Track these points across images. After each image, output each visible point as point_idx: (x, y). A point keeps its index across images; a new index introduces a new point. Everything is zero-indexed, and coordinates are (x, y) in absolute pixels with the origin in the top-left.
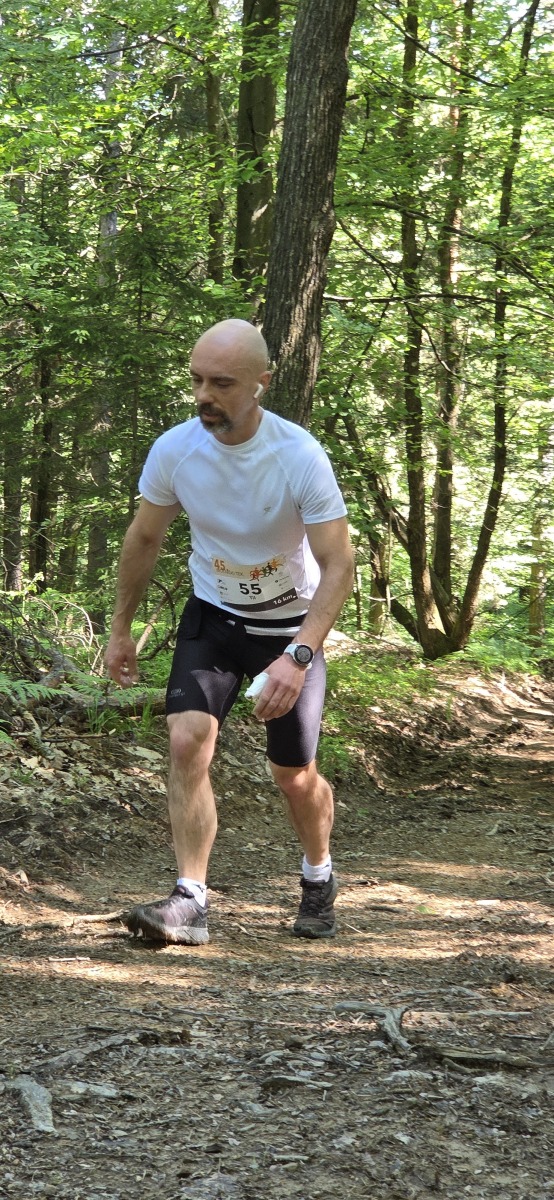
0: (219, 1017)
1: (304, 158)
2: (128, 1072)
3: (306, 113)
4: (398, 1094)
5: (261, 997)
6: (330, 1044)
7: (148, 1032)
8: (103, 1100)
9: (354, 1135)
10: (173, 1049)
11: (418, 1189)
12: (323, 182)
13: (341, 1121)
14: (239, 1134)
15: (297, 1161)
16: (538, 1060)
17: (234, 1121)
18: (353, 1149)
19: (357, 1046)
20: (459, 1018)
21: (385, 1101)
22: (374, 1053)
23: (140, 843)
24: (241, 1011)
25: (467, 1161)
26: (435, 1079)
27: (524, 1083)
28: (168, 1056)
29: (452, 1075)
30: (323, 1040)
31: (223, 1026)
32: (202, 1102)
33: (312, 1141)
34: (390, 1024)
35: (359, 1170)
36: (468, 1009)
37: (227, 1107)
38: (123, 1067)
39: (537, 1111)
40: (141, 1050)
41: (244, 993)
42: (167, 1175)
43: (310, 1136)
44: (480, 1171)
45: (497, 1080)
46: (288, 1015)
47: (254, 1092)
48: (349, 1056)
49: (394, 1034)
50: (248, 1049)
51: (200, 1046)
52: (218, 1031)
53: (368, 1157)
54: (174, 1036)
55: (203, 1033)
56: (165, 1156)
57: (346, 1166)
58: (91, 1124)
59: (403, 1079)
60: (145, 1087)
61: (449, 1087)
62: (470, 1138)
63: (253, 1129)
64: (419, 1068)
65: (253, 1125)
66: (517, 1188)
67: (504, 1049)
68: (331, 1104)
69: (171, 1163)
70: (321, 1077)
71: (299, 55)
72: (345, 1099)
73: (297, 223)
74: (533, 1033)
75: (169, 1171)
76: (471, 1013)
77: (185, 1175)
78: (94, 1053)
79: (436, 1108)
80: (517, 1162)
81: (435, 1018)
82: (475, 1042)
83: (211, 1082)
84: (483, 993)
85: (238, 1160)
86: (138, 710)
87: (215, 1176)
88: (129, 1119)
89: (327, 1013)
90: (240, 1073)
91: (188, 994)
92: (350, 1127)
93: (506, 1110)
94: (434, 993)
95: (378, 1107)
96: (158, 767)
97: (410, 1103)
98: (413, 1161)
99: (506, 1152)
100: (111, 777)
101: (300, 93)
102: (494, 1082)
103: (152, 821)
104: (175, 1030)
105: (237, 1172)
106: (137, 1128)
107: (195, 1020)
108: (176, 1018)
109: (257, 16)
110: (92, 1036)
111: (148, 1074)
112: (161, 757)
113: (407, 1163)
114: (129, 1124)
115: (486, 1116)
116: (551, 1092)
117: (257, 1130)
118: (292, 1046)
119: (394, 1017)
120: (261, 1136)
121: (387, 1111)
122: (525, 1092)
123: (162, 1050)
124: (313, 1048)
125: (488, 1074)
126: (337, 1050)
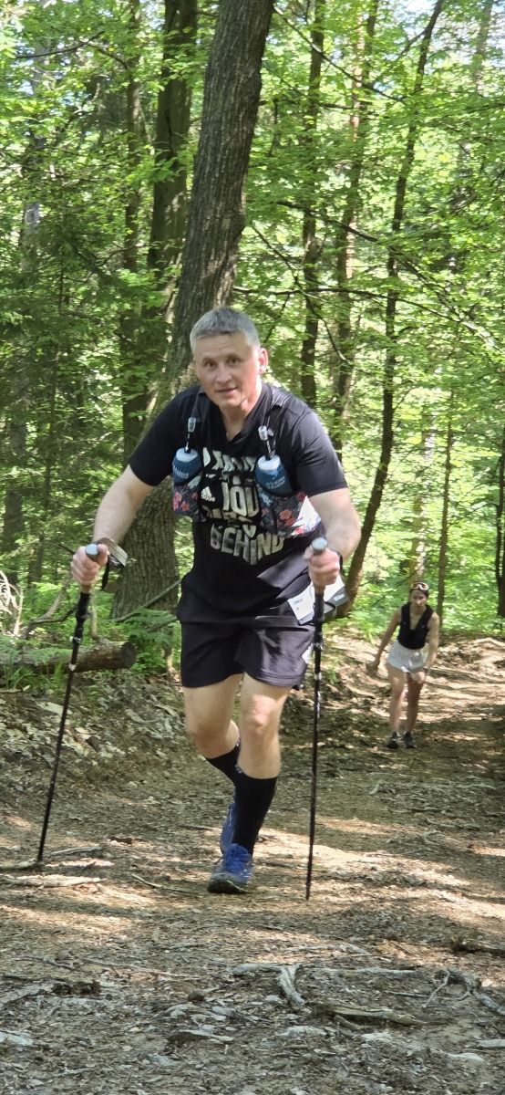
0: (126, 968)
1: (218, 160)
2: (44, 1022)
3: (222, 118)
4: (294, 1049)
5: (164, 949)
6: (228, 997)
7: (62, 983)
8: (20, 1050)
9: (254, 1088)
10: (85, 1000)
13: (242, 1075)
14: (147, 1086)
16: (421, 1018)
17: (142, 1072)
19: (255, 1000)
20: (348, 974)
21: (282, 1056)
22: (270, 1007)
24: (146, 962)
26: (328, 1036)
27: (409, 1040)
28: (80, 1007)
29: (343, 1031)
30: (224, 993)
31: (130, 976)
32: (112, 1053)
34: (285, 979)
36: (357, 965)
37: (135, 1059)
38: (38, 1018)
39: (421, 1068)
40: (55, 1000)
41: (149, 943)
43: (213, 1088)
45: (384, 1037)
46: (190, 966)
47: (161, 1044)
48: (247, 1010)
49: (289, 990)
50: (153, 1000)
51: (109, 997)
52: (125, 981)
55: (111, 984)
58: (10, 1073)
59: (298, 1035)
60: (59, 1037)
61: (340, 1043)
63: (159, 1080)
64: (309, 1025)
65: (160, 1077)
67: (389, 1007)
68: (232, 1058)
70: (222, 1031)
71: (217, 64)
72: (245, 1053)
73: (210, 221)
74: (416, 991)
76: (359, 970)
78: (12, 1002)
79: (330, 1064)
81: (327, 975)
82: (365, 1001)
83: (121, 1033)
84: (368, 950)
86: (48, 669)
88: (45, 1068)
90: (147, 1025)
91: (96, 944)
92: (250, 1080)
93: (393, 1067)
94: (324, 949)
95: (275, 1062)
97: (305, 1058)
100: (24, 730)
101: (216, 100)
102: (382, 1039)
103: (61, 774)
104: (86, 981)
106: (53, 1078)
107: (104, 971)
108: (86, 968)
109: (178, 23)
110: (9, 984)
111: (62, 1024)
114: (45, 1074)
115: (374, 1073)
116: (433, 1050)
117: (163, 1082)
118: (194, 999)
119: (289, 975)
120: (167, 1088)
121: (284, 1066)
122: (410, 1049)
123: (75, 1000)
124: (213, 1001)
125: (376, 1031)
126: (236, 1004)
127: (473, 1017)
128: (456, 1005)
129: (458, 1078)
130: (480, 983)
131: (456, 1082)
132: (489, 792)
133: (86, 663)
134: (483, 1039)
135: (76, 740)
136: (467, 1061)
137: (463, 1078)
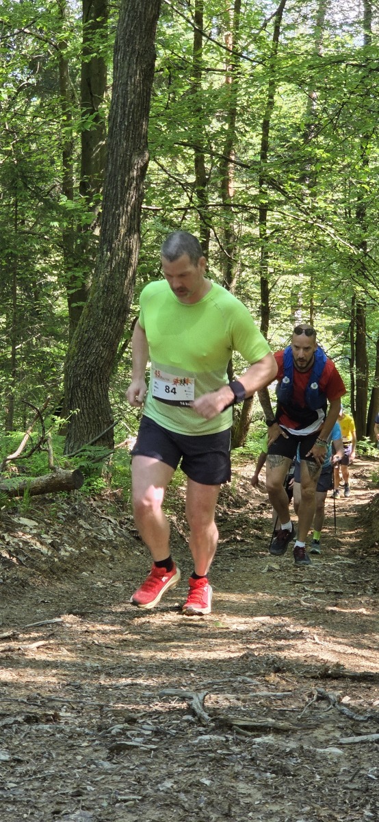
0: (79, 702)
1: (127, 112)
2: (17, 743)
3: (127, 81)
4: (202, 751)
5: (108, 688)
6: (155, 719)
7: (31, 715)
9: (173, 781)
10: (48, 726)
11: (217, 816)
12: (140, 129)
13: (164, 772)
14: (94, 783)
15: (134, 800)
16: (296, 725)
17: (90, 774)
18: (172, 791)
19: (174, 720)
20: (243, 698)
21: (193, 757)
22: (186, 724)
23: (24, 584)
24: (95, 698)
25: (249, 795)
26: (227, 741)
27: (287, 741)
28: (44, 731)
29: (239, 737)
30: (151, 716)
31: (82, 709)
32: (68, 761)
33: (144, 786)
34: (196, 704)
35: (177, 805)
36: (249, 691)
37: (85, 765)
38: (14, 739)
39: (297, 760)
40: (26, 727)
41: (97, 685)
42: (45, 813)
43: (143, 782)
44: (258, 802)
45: (269, 740)
46: (127, 699)
47: (104, 753)
48: (169, 726)
49: (199, 711)
50: (99, 724)
51: (66, 723)
52: (79, 712)
53: (182, 796)
54: (48, 717)
55: (69, 714)
56: (43, 800)
57: (168, 802)
59: (205, 741)
60: (29, 753)
61: (237, 745)
62: (252, 780)
63: (103, 779)
64: (216, 733)
65: (103, 776)
66: (284, 813)
67: (273, 719)
68: (157, 760)
69: (48, 805)
70: (150, 742)
71: (122, 41)
72: (166, 756)
73: (123, 157)
74: (293, 707)
75: (47, 810)
76: (251, 694)
77: (57, 812)
79: (228, 760)
80: (284, 795)
81: (227, 699)
82: (254, 714)
83: (75, 747)
84: (259, 681)
85: (94, 800)
86: (20, 492)
87: (78, 813)
88: (18, 775)
89: (154, 698)
90: (94, 741)
91: (58, 687)
92: (170, 775)
93: (276, 760)
94: (226, 682)
95: (188, 761)
96: (35, 531)
97: (210, 757)
98: (213, 797)
99: (276, 788)
100: (3, 538)
101: (123, 68)
102: (267, 741)
103: (32, 568)
104: (49, 713)
105: (93, 809)
106: (24, 781)
107: (63, 706)
108: (50, 704)
109: (93, 15)
111: (31, 744)
112: (37, 524)
113: (209, 799)
114: (18, 778)
115: (262, 765)
116: (305, 747)
117: (106, 780)
118: (129, 721)
119: (199, 699)
120: (109, 784)
121: (195, 764)
122: (288, 747)
123: (40, 726)
124: (144, 722)
125: (263, 736)
126: (161, 723)
127: (334, 722)
128: (323, 715)
129: (324, 766)
130: (340, 699)
131: (322, 769)
132: (350, 566)
133: (47, 488)
134: (342, 737)
135: (41, 543)
136: (330, 754)
137: (327, 765)
